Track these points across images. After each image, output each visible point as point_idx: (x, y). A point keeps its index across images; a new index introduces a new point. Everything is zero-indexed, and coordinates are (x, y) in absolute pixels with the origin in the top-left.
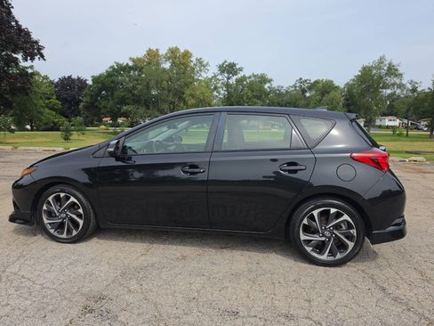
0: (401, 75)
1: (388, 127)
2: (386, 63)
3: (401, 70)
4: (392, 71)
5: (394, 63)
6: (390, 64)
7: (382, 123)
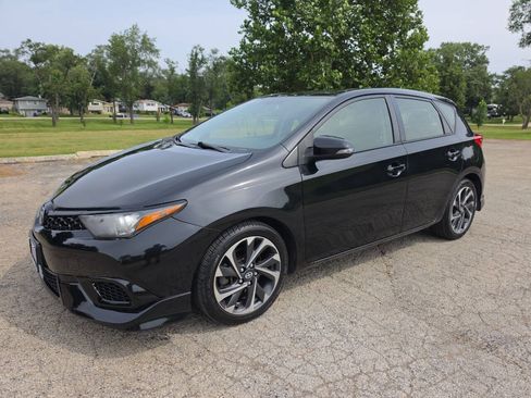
0: (157, 51)
1: (147, 113)
2: (141, 34)
3: (157, 46)
4: (147, 45)
5: (150, 36)
6: (144, 36)
7: (140, 109)
